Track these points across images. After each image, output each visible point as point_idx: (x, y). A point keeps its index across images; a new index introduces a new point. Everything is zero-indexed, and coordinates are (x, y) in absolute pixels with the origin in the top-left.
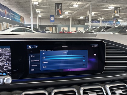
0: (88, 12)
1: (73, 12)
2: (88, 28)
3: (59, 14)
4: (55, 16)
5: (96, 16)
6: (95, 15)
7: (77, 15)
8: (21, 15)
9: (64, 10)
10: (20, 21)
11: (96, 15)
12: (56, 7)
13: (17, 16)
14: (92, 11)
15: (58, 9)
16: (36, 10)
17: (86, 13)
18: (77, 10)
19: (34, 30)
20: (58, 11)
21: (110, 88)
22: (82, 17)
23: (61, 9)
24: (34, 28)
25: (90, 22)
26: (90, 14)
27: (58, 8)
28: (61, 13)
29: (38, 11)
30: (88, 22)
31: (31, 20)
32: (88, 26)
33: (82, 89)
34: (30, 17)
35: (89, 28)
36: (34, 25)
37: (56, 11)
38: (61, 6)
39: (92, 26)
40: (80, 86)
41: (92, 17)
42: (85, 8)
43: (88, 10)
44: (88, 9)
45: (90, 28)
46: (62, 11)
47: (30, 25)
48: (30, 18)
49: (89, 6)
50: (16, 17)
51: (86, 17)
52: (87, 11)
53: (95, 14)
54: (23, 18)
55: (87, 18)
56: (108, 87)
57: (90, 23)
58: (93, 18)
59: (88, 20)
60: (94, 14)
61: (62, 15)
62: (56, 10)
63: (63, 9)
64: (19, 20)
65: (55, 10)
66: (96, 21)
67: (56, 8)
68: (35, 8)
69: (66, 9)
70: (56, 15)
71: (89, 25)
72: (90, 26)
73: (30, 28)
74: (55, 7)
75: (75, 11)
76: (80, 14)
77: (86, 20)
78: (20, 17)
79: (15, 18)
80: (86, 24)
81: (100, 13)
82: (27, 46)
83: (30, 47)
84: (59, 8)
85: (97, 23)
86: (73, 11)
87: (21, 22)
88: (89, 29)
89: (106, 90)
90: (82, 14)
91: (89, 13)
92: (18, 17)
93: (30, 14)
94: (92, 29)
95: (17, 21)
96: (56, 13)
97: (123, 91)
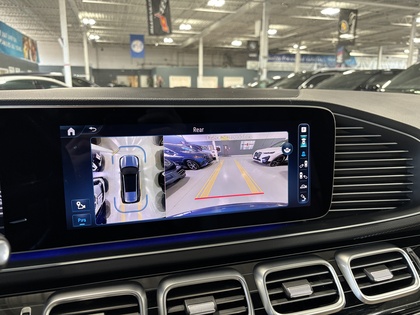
0: (257, 25)
1: (209, 26)
2: (256, 79)
3: (159, 32)
4: (147, 37)
5: (282, 40)
6: (278, 37)
7: (220, 34)
8: (24, 33)
9: (179, 17)
10: (23, 53)
11: (282, 35)
12: (148, 7)
13: (11, 38)
14: (270, 23)
15: (158, 15)
16: (80, 16)
17: (251, 28)
18: (219, 19)
19: (74, 85)
20: (157, 21)
21: (353, 263)
22: (237, 43)
23: (167, 15)
24: (73, 79)
25: (265, 57)
26: (262, 33)
27: (156, 9)
28: (166, 29)
29: (87, 18)
30: (257, 59)
31: (61, 49)
32: (256, 73)
33: (263, 271)
34: (60, 40)
35: (259, 77)
36: (74, 69)
37: (149, 21)
38: (167, 4)
39: (270, 73)
40: (255, 263)
41: (271, 41)
42: (248, 13)
43: (257, 19)
44: (256, 14)
45: (264, 77)
46: (172, 20)
47: (60, 69)
48: (59, 45)
49: (260, 7)
50: (6, 40)
51: (249, 42)
52: (253, 22)
53: (280, 33)
54: (34, 44)
55: (253, 46)
56: (345, 260)
57: (263, 64)
58: (274, 46)
59: (257, 51)
60: (275, 32)
61: (171, 33)
62: (149, 15)
63: (172, 13)
64: (19, 49)
65: (145, 18)
66: (281, 56)
67: (148, 11)
68: (75, 9)
69: (186, 15)
70: (150, 34)
71: (260, 70)
72: (265, 71)
73: (62, 79)
74: (145, 7)
75: (215, 21)
76: (231, 33)
77: (250, 51)
78: (24, 40)
79: (4, 43)
80: (250, 65)
81: (294, 28)
82: (62, 127)
83: (71, 131)
84: (161, 9)
85: (286, 61)
86: (208, 22)
87: (26, 57)
88: (260, 82)
89: (339, 272)
90: (237, 33)
91: (261, 29)
92: (15, 41)
93: (57, 30)
94: (270, 82)
95: (13, 54)
96: (149, 28)
97: (393, 273)
